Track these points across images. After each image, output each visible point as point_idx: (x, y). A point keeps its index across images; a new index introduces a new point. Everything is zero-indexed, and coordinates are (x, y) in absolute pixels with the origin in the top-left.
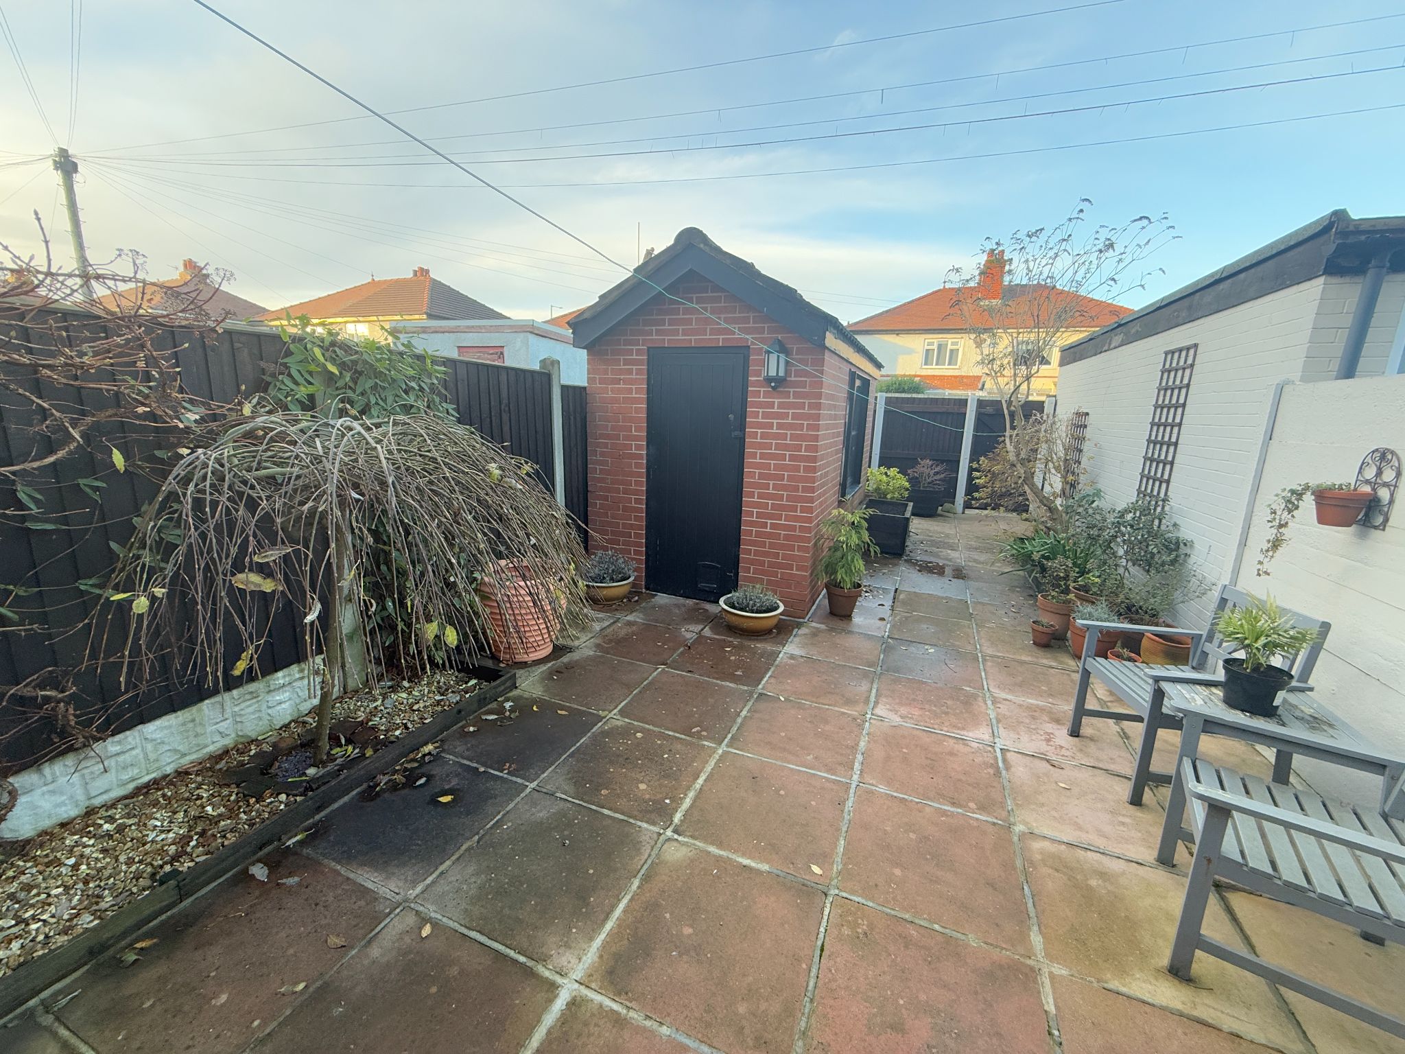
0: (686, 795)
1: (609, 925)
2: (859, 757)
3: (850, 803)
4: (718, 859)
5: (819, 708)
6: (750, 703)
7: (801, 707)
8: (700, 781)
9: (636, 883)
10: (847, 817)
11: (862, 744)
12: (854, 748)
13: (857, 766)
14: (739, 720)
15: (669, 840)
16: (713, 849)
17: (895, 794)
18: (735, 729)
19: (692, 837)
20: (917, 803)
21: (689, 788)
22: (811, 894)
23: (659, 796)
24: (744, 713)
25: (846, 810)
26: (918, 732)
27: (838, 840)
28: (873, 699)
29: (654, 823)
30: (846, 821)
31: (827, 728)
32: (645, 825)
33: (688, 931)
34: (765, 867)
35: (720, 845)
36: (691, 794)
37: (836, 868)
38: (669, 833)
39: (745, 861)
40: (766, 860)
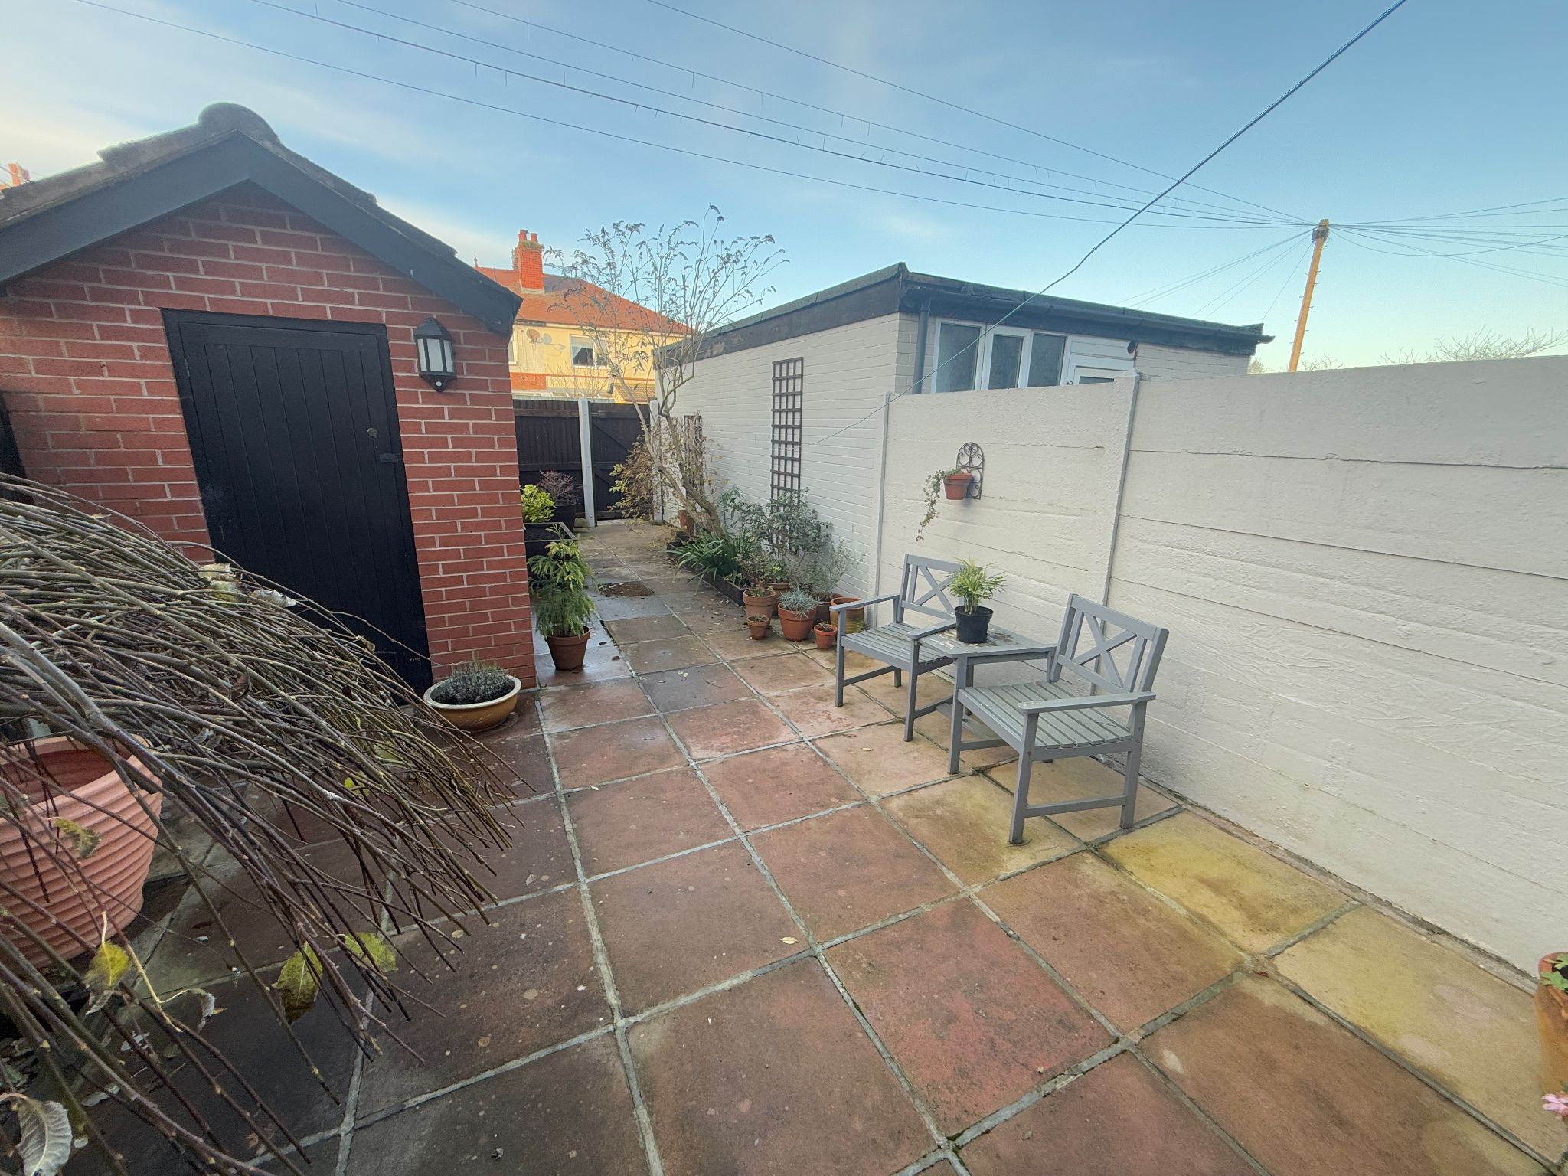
0: (595, 964)
2: (723, 809)
3: (756, 859)
4: (699, 1004)
5: (642, 779)
6: (565, 811)
7: (622, 787)
8: (596, 936)
9: (642, 1113)
10: (766, 873)
11: (713, 794)
12: (710, 802)
13: (729, 819)
14: (571, 838)
15: (628, 1030)
16: (683, 1000)
17: (780, 826)
18: (576, 852)
19: (650, 1005)
20: (801, 822)
21: (590, 954)
23: (565, 990)
24: (569, 827)
25: (759, 867)
26: (744, 759)
27: (778, 899)
28: (681, 746)
29: (591, 1027)
30: (769, 877)
31: (670, 795)
32: (582, 1038)
33: (745, 1106)
34: (747, 976)
35: (687, 990)
36: (601, 959)
37: (801, 925)
38: (620, 1023)
39: (726, 985)
40: (744, 967)
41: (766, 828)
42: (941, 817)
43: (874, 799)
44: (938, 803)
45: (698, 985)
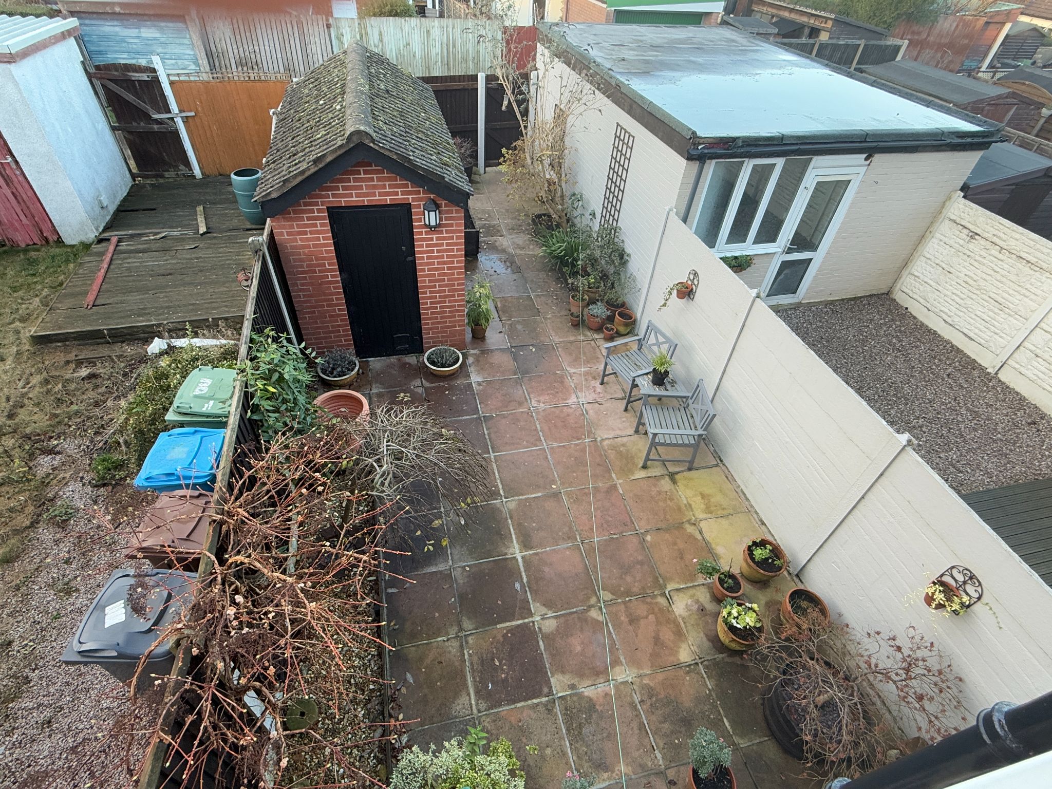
0: (497, 483)
1: (514, 536)
2: (540, 433)
3: (549, 457)
4: (526, 499)
5: (512, 414)
6: (484, 425)
7: (504, 417)
8: (497, 474)
9: (509, 521)
10: (551, 462)
11: (538, 426)
12: (536, 430)
13: (542, 438)
14: (487, 437)
15: (506, 502)
16: (521, 497)
17: (560, 445)
18: (489, 443)
19: (512, 497)
20: (568, 445)
21: (495, 479)
22: (556, 495)
23: (489, 488)
24: (486, 432)
25: (550, 460)
26: (553, 409)
27: (554, 472)
28: (528, 397)
29: (497, 499)
30: (552, 464)
31: (522, 423)
32: (494, 502)
33: (534, 525)
34: (540, 494)
35: (522, 495)
36: (498, 481)
37: (559, 482)
38: (504, 500)
39: (534, 496)
40: (539, 492)
41: (555, 445)
42: (621, 451)
43: (599, 439)
44: (623, 445)
45: (525, 494)
